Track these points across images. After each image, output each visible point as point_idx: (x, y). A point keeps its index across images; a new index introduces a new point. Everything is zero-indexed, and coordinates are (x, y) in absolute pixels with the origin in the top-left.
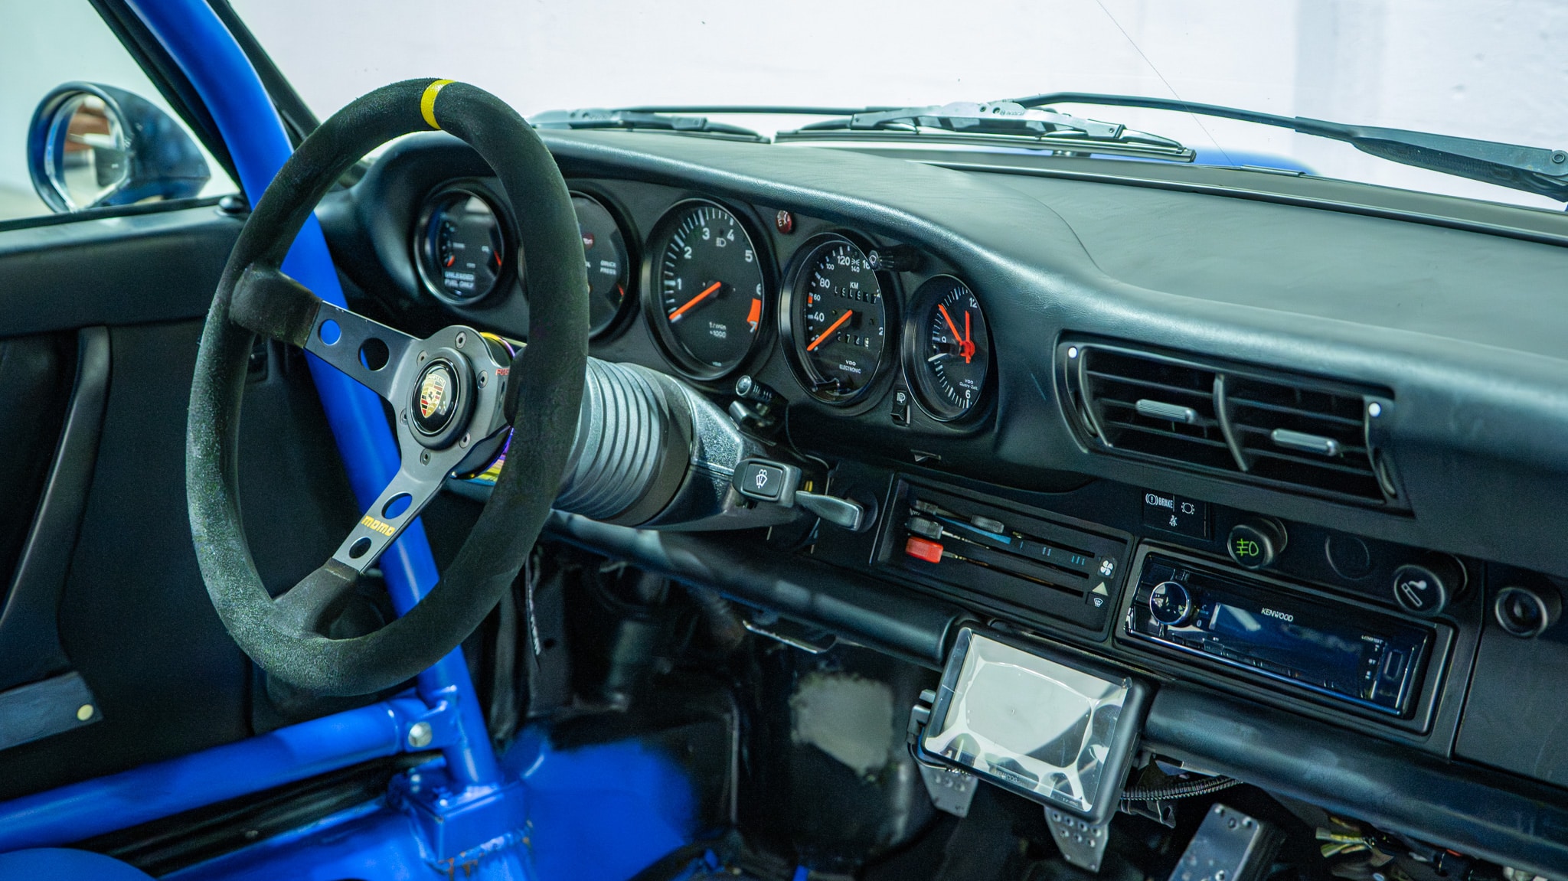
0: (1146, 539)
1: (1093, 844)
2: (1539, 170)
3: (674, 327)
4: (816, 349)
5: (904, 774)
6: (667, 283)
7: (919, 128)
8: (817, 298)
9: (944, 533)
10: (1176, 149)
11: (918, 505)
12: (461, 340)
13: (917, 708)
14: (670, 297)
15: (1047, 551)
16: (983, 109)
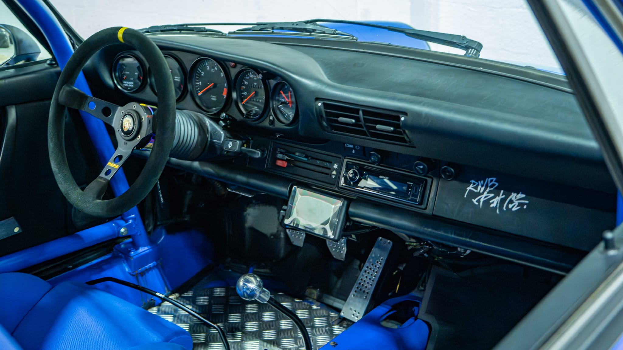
0: (346, 157)
1: (342, 252)
2: (458, 42)
3: (200, 97)
4: (245, 103)
5: (282, 236)
6: (196, 83)
7: (274, 30)
8: (244, 87)
9: (287, 158)
10: (352, 37)
11: (279, 149)
12: (135, 107)
13: (282, 211)
14: (198, 88)
15: (318, 162)
16: (293, 24)
